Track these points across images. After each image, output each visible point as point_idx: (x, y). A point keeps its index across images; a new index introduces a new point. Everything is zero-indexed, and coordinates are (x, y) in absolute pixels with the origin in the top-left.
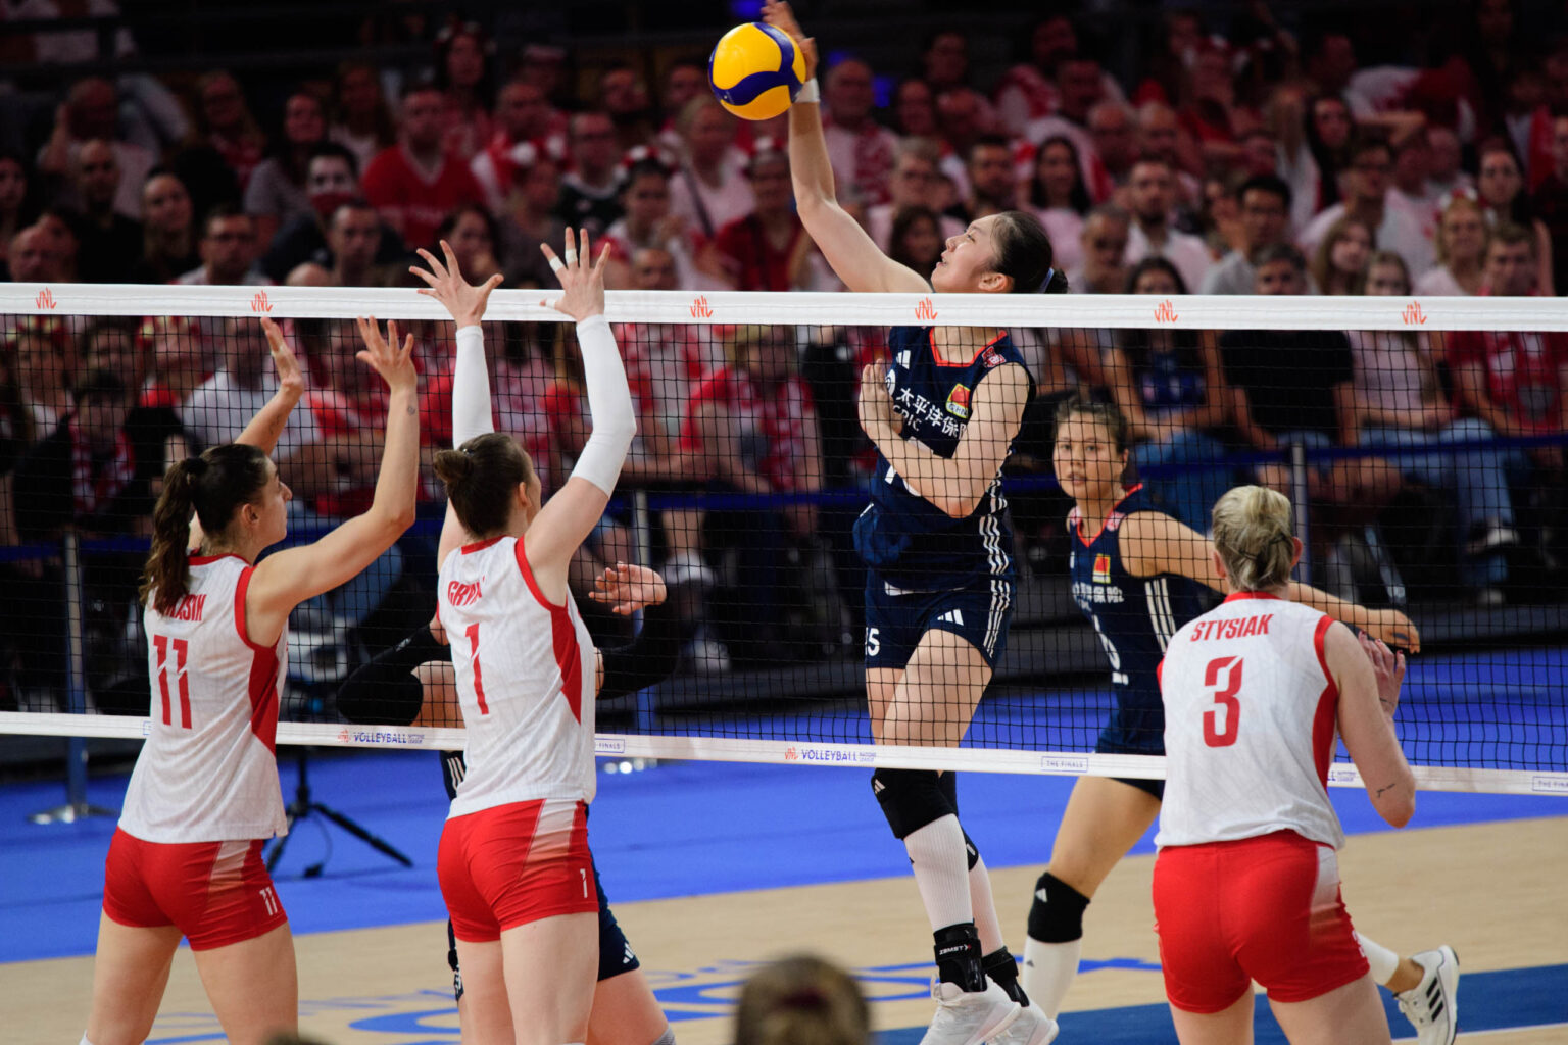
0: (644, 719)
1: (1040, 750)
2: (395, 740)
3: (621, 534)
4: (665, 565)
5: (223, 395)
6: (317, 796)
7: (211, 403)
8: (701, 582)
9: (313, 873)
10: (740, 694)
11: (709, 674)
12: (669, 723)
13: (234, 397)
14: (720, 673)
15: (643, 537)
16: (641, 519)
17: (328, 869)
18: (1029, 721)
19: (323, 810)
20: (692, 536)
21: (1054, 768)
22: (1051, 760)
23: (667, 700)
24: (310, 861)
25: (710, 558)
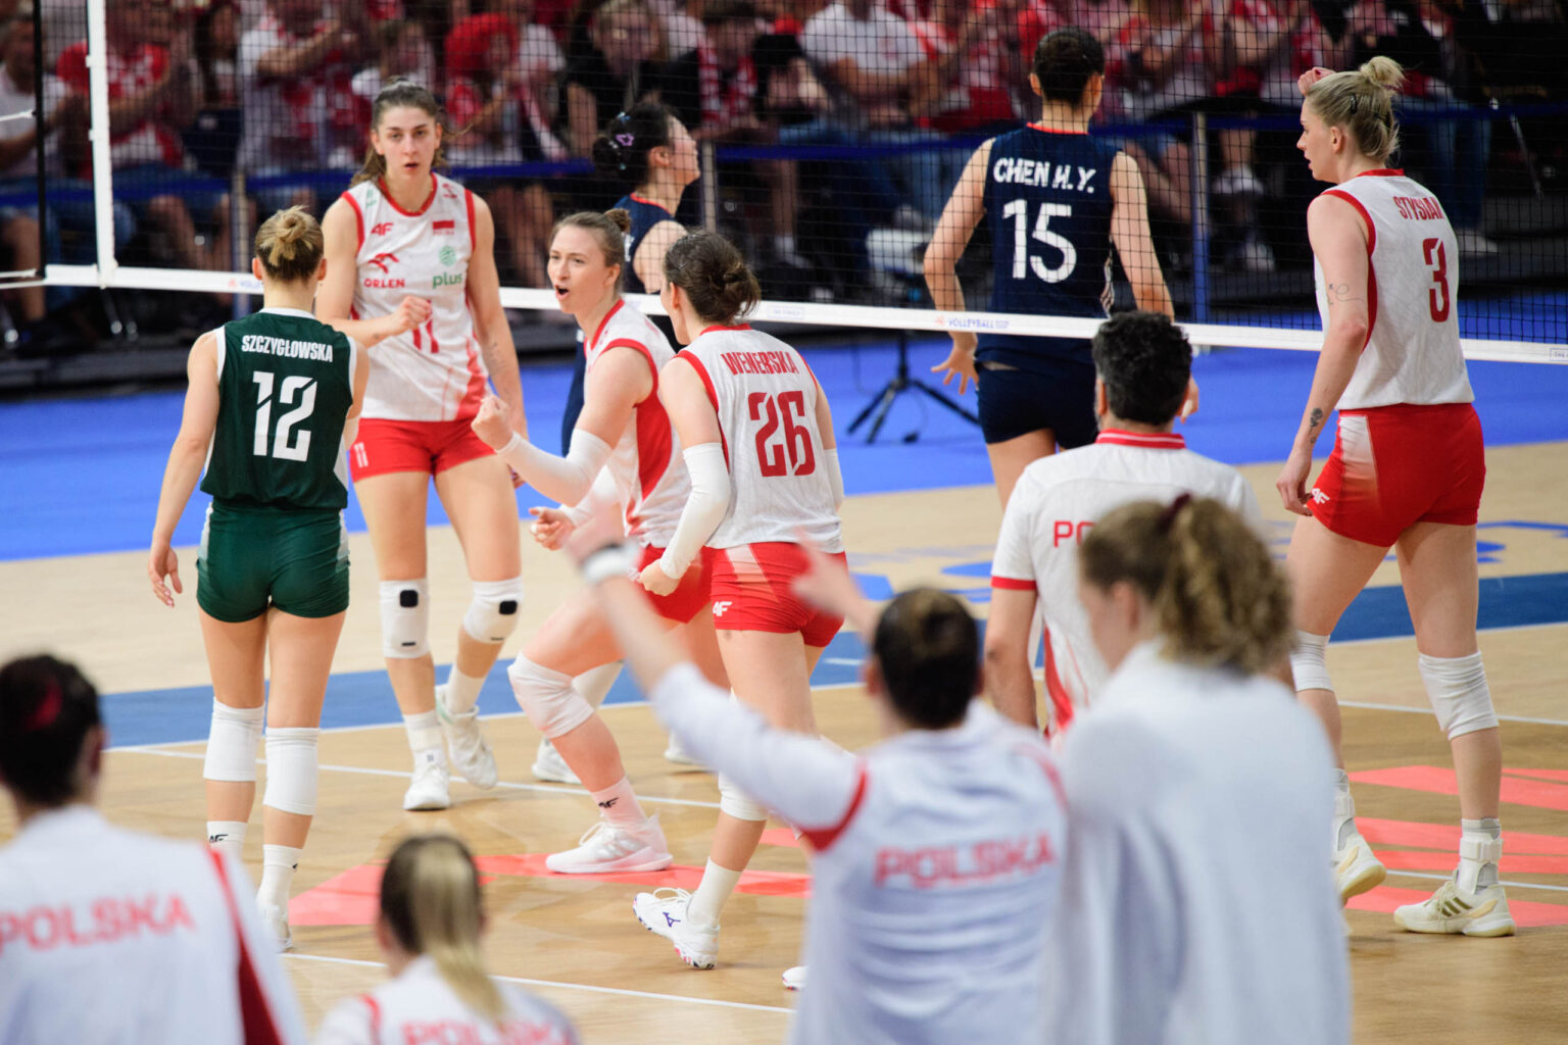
0: (1200, 310)
1: (1548, 342)
2: (984, 325)
3: (1183, 150)
4: (1221, 177)
5: (841, 24)
6: (915, 373)
7: (831, 31)
8: (1253, 193)
9: (911, 439)
10: (1286, 290)
11: (1258, 272)
12: (1222, 315)
13: (850, 25)
14: (1268, 273)
15: (1201, 152)
16: (1200, 136)
17: (925, 435)
18: (1540, 318)
19: (920, 385)
20: (1246, 152)
21: (1561, 358)
22: (1558, 352)
23: (1222, 295)
24: (909, 429)
25: (1259, 172)
